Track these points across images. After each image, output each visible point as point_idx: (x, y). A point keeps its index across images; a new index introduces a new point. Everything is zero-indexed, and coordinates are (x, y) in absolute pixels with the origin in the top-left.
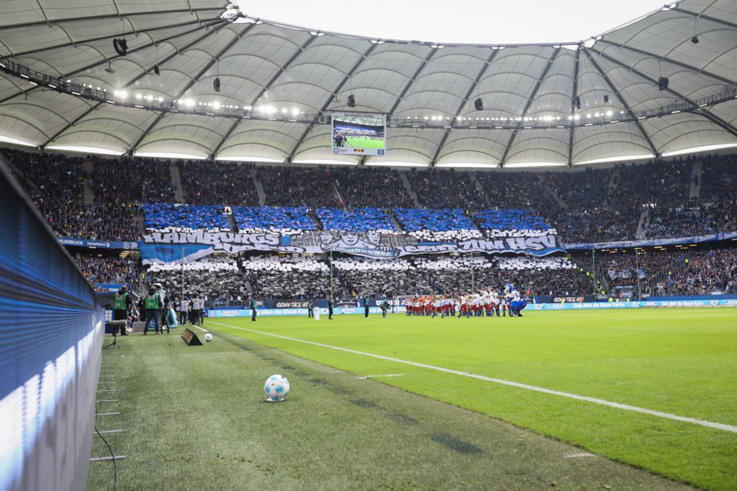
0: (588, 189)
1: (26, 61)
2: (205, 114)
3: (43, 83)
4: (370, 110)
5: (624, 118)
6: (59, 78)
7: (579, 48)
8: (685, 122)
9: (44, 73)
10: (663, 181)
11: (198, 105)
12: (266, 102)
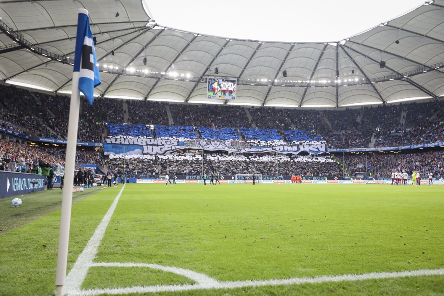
0: (346, 120)
1: (45, 47)
2: (140, 76)
3: (54, 59)
4: (228, 75)
5: (365, 82)
6: (63, 56)
7: (337, 45)
8: (398, 85)
9: (55, 53)
10: (386, 116)
11: (137, 72)
12: (173, 70)
